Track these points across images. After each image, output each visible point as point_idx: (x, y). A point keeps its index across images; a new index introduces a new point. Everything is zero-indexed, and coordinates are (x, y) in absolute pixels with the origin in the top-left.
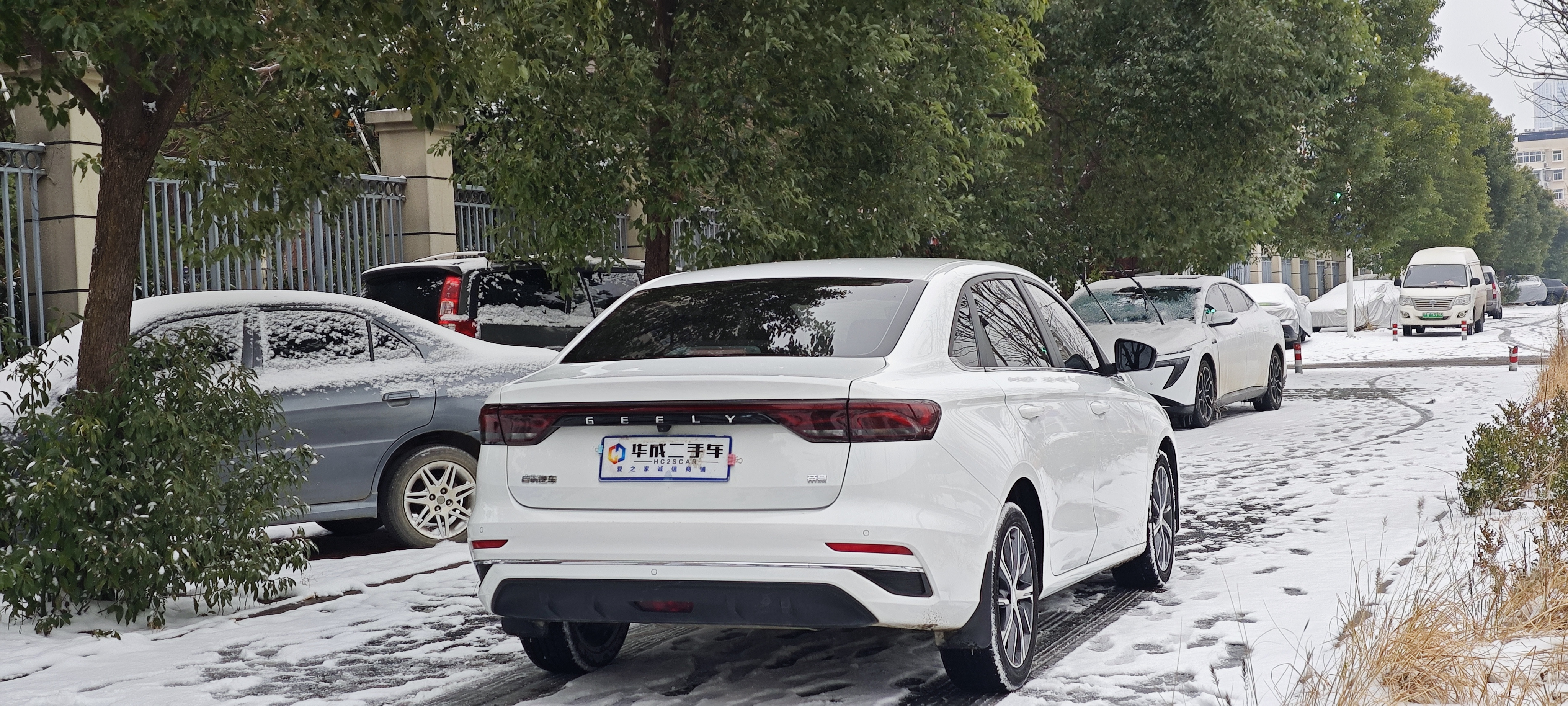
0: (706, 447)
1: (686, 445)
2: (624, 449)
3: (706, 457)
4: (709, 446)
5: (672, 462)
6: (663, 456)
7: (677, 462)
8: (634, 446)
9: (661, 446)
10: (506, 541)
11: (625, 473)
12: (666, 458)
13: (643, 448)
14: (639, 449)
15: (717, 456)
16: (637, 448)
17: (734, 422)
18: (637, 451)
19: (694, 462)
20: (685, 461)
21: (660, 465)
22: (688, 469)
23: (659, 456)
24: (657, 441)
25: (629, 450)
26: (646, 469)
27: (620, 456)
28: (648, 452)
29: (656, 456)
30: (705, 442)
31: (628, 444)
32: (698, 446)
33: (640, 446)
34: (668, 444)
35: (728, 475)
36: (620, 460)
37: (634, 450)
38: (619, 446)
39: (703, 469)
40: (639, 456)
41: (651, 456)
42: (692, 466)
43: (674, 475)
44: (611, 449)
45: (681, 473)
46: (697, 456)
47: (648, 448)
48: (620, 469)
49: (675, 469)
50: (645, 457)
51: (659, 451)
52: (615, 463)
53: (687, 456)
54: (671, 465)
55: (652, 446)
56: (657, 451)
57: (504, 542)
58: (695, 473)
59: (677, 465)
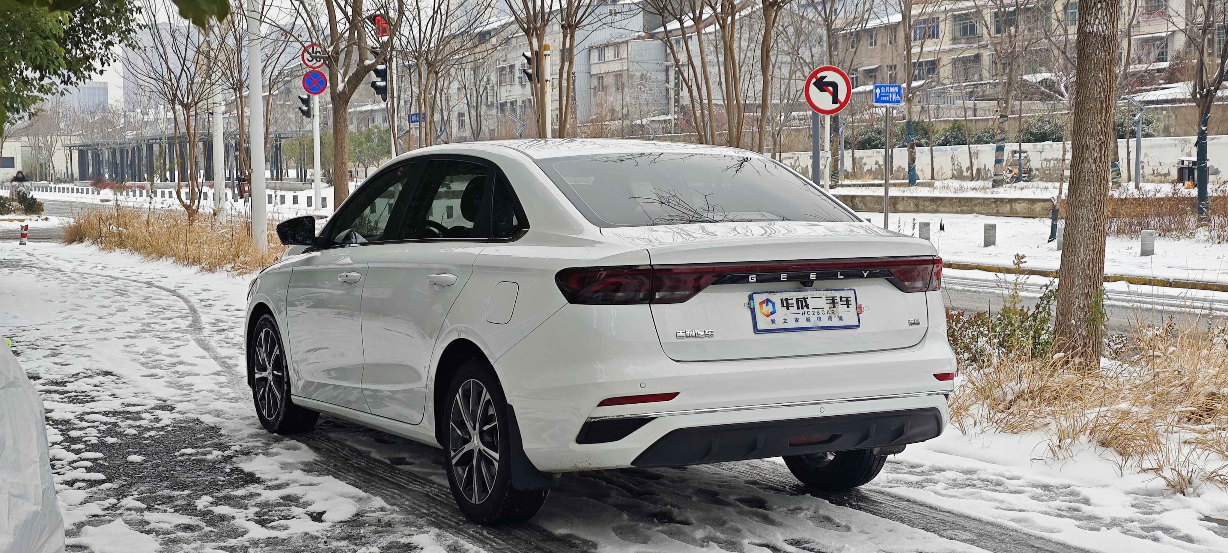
0: (839, 299)
1: (824, 297)
2: (773, 304)
3: (841, 308)
4: (841, 298)
5: (816, 313)
6: (808, 308)
7: (820, 312)
8: (782, 300)
9: (805, 299)
10: (678, 393)
11: (779, 325)
12: (811, 310)
13: (790, 302)
14: (787, 303)
15: (848, 307)
16: (785, 302)
17: (868, 277)
18: (785, 305)
19: (833, 312)
20: (826, 312)
21: (808, 316)
22: (830, 319)
23: (805, 308)
24: (800, 295)
25: (778, 304)
26: (797, 320)
27: (771, 310)
28: (795, 305)
29: (802, 308)
30: (837, 294)
31: (776, 298)
32: (833, 299)
33: (787, 300)
34: (809, 297)
35: (859, 323)
36: (772, 313)
37: (783, 304)
38: (767, 301)
39: (841, 318)
40: (788, 309)
41: (798, 308)
42: (832, 316)
43: (820, 324)
44: (761, 303)
45: (825, 322)
46: (834, 307)
47: (794, 302)
48: (773, 321)
49: (819, 319)
50: (793, 309)
51: (804, 304)
52: (768, 316)
53: (827, 307)
54: (816, 316)
55: (797, 300)
56: (802, 303)
57: (676, 394)
58: (835, 322)
59: (821, 315)
